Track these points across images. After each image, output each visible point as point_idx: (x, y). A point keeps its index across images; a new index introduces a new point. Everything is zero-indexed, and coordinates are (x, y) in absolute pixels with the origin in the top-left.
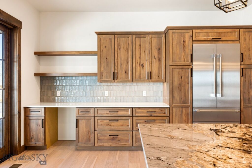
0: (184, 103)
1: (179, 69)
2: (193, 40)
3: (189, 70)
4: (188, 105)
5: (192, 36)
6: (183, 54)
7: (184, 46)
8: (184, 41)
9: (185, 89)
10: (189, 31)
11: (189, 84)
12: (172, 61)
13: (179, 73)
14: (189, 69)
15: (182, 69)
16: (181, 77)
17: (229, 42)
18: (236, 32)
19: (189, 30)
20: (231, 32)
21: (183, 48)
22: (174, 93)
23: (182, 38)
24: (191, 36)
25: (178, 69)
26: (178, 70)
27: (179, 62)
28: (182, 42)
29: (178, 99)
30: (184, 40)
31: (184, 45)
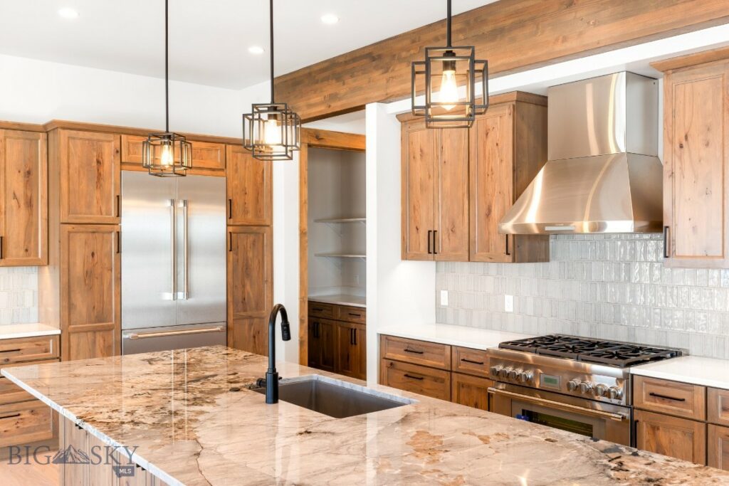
0: (100, 319)
1: (87, 232)
2: (123, 160)
3: (113, 236)
4: (110, 323)
5: (119, 152)
6: (97, 194)
7: (99, 174)
8: (98, 162)
9: (102, 284)
10: (111, 137)
11: (111, 270)
12: (69, 214)
13: (86, 243)
14: (111, 232)
15: (94, 232)
16: (93, 254)
17: (205, 172)
18: (219, 151)
19: (112, 135)
20: (208, 150)
21: (96, 180)
22: (72, 295)
23: (95, 154)
24: (117, 152)
25: (83, 232)
26: (83, 236)
27: (85, 214)
28: (95, 164)
29: (84, 310)
30: (100, 159)
31: (101, 171)
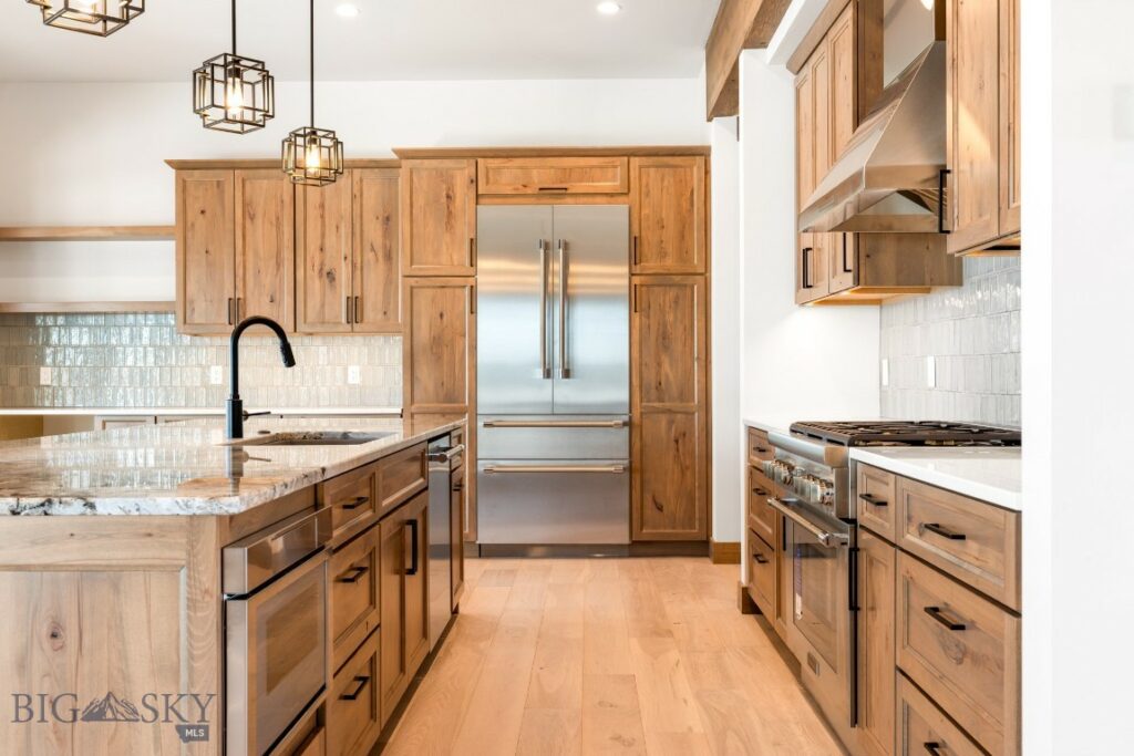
0: (450, 398)
1: (434, 287)
2: (480, 192)
3: (467, 291)
4: (462, 405)
5: (475, 181)
6: (447, 238)
7: (450, 213)
8: (448, 197)
9: (453, 354)
10: (464, 162)
11: (464, 336)
12: (412, 264)
13: (433, 301)
14: (464, 287)
15: (443, 287)
16: (441, 315)
17: (598, 199)
18: (619, 169)
19: (465, 161)
20: (601, 167)
21: (445, 220)
22: (416, 365)
23: (444, 186)
24: (472, 181)
25: (428, 287)
26: (430, 292)
27: (432, 264)
28: (444, 200)
29: (431, 387)
30: (451, 193)
31: (452, 208)
